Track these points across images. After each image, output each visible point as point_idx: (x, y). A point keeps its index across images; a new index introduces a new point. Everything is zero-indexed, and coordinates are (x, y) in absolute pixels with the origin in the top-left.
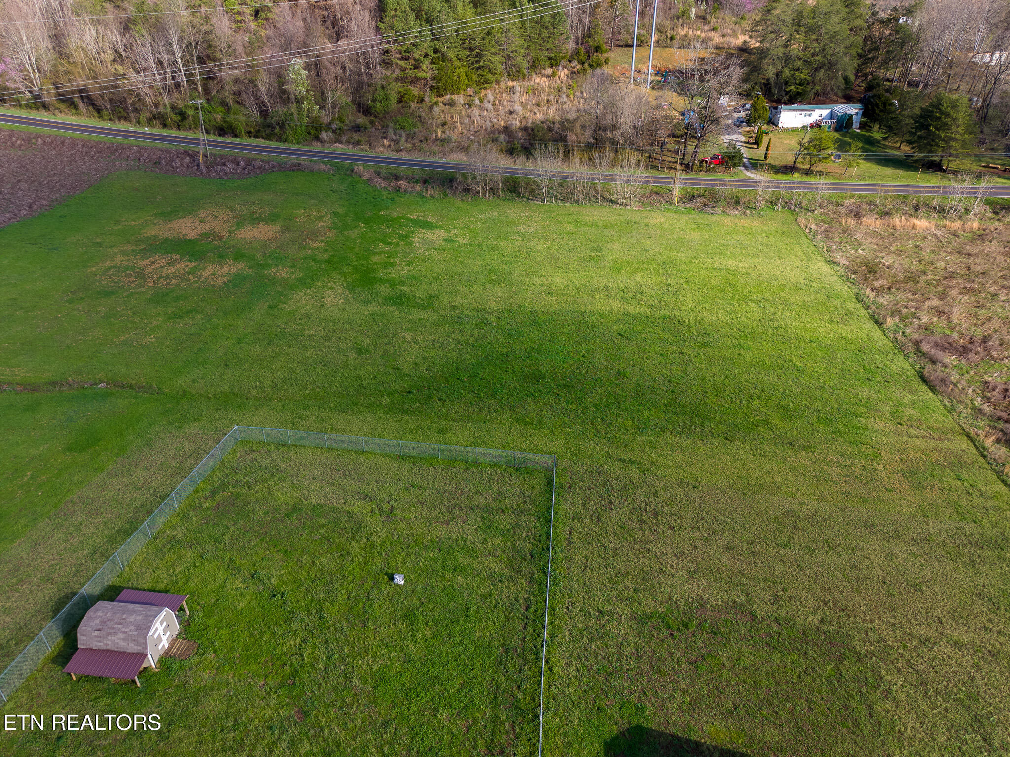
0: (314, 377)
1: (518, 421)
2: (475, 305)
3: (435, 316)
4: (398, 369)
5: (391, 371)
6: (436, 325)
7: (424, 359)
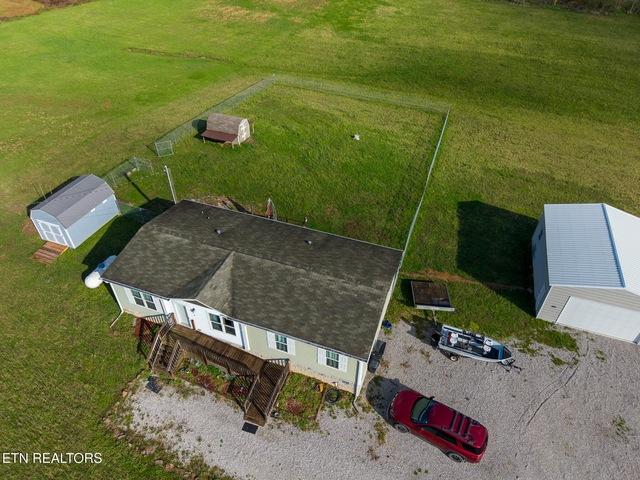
0: (314, 65)
1: (429, 94)
2: (410, 44)
3: (385, 47)
4: (361, 66)
5: (357, 67)
6: (385, 50)
7: (377, 64)
